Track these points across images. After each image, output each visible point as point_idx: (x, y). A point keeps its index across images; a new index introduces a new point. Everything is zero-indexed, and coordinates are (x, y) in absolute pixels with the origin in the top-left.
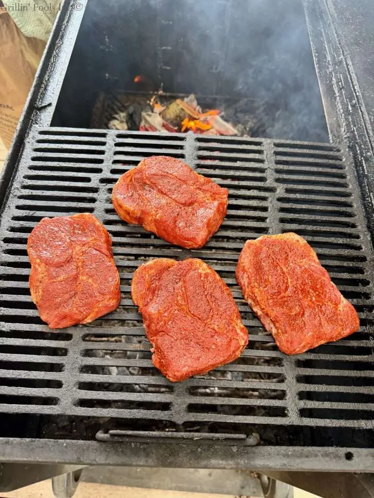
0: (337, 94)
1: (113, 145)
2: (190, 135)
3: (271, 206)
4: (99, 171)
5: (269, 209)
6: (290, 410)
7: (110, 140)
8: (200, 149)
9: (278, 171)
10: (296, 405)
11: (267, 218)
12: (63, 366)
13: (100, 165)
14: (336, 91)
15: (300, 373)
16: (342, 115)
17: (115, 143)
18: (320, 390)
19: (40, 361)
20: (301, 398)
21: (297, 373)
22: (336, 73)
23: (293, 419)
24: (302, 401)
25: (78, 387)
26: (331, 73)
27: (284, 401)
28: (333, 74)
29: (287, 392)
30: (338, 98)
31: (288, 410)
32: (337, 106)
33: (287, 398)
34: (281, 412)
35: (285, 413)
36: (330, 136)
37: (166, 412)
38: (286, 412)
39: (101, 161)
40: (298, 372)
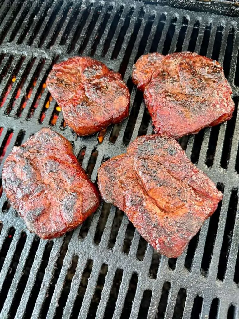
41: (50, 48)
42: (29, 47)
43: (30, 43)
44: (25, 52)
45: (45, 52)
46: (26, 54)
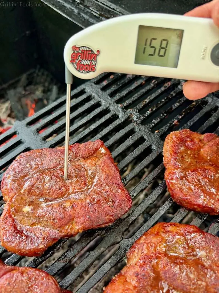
2: (18, 126)
5: (145, 137)
11: (151, 145)
41: (127, 110)
42: (110, 98)
43: (112, 95)
44: (104, 101)
45: (120, 111)
46: (103, 103)
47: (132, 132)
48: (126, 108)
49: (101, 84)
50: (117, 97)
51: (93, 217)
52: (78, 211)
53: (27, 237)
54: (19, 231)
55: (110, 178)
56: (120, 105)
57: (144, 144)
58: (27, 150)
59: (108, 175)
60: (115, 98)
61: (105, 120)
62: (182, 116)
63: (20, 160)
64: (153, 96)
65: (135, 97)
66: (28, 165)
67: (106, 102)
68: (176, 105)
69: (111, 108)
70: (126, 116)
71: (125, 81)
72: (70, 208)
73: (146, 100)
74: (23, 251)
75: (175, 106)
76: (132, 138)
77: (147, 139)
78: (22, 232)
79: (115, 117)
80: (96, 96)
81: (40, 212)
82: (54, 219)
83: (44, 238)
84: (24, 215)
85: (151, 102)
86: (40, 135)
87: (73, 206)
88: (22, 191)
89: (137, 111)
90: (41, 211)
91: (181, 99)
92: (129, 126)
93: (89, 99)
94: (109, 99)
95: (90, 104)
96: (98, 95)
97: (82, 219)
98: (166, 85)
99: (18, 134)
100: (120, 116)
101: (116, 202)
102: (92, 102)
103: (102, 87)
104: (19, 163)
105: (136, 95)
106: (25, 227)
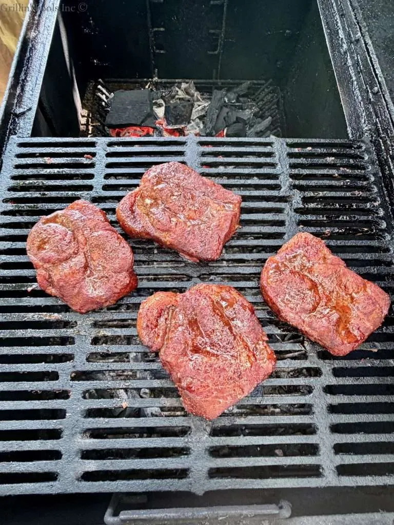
0: (354, 78)
1: (104, 156)
2: (191, 139)
3: (289, 219)
4: (90, 188)
5: (287, 223)
6: (325, 468)
7: (100, 150)
8: (204, 154)
9: (293, 176)
10: (331, 461)
11: (285, 233)
12: (62, 431)
13: (89, 181)
14: (353, 75)
15: (334, 421)
16: (360, 103)
17: (106, 153)
18: (358, 441)
19: (34, 428)
20: (336, 453)
21: (330, 421)
22: (352, 53)
23: (330, 479)
24: (338, 456)
25: (80, 456)
26: (345, 53)
27: (317, 457)
28: (349, 55)
29: (320, 445)
30: (355, 83)
31: (323, 469)
32: (355, 93)
33: (320, 453)
34: (314, 471)
35: (320, 472)
36: (349, 129)
37: (184, 481)
38: (321, 470)
39: (91, 176)
40: (332, 420)
42: (288, 167)
43: (293, 166)
44: (280, 166)
45: (287, 186)
46: (278, 167)
47: (280, 211)
48: (295, 187)
49: (292, 149)
50: (295, 171)
51: (183, 241)
52: (177, 229)
53: (134, 217)
54: (133, 210)
55: (218, 228)
56: (291, 180)
57: (280, 228)
58: (183, 163)
59: (219, 225)
60: (293, 170)
61: (266, 183)
62: (340, 231)
63: (171, 166)
64: (333, 194)
65: (313, 183)
66: (173, 173)
67: (281, 169)
68: (345, 217)
69: (281, 177)
70: (288, 194)
71: (318, 161)
72: (174, 224)
73: (321, 193)
74: (126, 223)
75: (343, 218)
76: (274, 216)
77: (287, 226)
78: (134, 212)
79: (277, 187)
80: (277, 157)
81: (153, 210)
82: (159, 221)
83: (143, 227)
84: (143, 204)
85: (324, 198)
86: (202, 158)
87: (176, 224)
88: (155, 188)
89: (302, 197)
90: (156, 210)
91: (356, 216)
92: (281, 203)
93: (269, 155)
94: (286, 167)
95: (266, 160)
96: (280, 157)
97: (175, 236)
98: (357, 192)
99: (186, 145)
100: (282, 190)
101: (206, 247)
102: (268, 160)
103: (290, 152)
104: (169, 167)
105: (316, 181)
106: (138, 210)
